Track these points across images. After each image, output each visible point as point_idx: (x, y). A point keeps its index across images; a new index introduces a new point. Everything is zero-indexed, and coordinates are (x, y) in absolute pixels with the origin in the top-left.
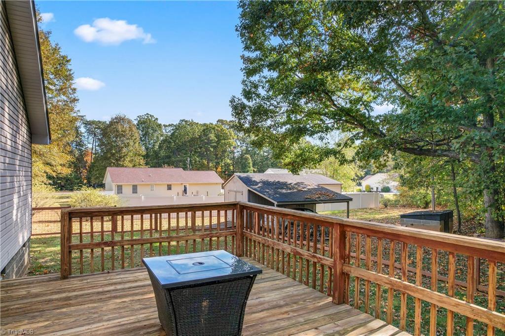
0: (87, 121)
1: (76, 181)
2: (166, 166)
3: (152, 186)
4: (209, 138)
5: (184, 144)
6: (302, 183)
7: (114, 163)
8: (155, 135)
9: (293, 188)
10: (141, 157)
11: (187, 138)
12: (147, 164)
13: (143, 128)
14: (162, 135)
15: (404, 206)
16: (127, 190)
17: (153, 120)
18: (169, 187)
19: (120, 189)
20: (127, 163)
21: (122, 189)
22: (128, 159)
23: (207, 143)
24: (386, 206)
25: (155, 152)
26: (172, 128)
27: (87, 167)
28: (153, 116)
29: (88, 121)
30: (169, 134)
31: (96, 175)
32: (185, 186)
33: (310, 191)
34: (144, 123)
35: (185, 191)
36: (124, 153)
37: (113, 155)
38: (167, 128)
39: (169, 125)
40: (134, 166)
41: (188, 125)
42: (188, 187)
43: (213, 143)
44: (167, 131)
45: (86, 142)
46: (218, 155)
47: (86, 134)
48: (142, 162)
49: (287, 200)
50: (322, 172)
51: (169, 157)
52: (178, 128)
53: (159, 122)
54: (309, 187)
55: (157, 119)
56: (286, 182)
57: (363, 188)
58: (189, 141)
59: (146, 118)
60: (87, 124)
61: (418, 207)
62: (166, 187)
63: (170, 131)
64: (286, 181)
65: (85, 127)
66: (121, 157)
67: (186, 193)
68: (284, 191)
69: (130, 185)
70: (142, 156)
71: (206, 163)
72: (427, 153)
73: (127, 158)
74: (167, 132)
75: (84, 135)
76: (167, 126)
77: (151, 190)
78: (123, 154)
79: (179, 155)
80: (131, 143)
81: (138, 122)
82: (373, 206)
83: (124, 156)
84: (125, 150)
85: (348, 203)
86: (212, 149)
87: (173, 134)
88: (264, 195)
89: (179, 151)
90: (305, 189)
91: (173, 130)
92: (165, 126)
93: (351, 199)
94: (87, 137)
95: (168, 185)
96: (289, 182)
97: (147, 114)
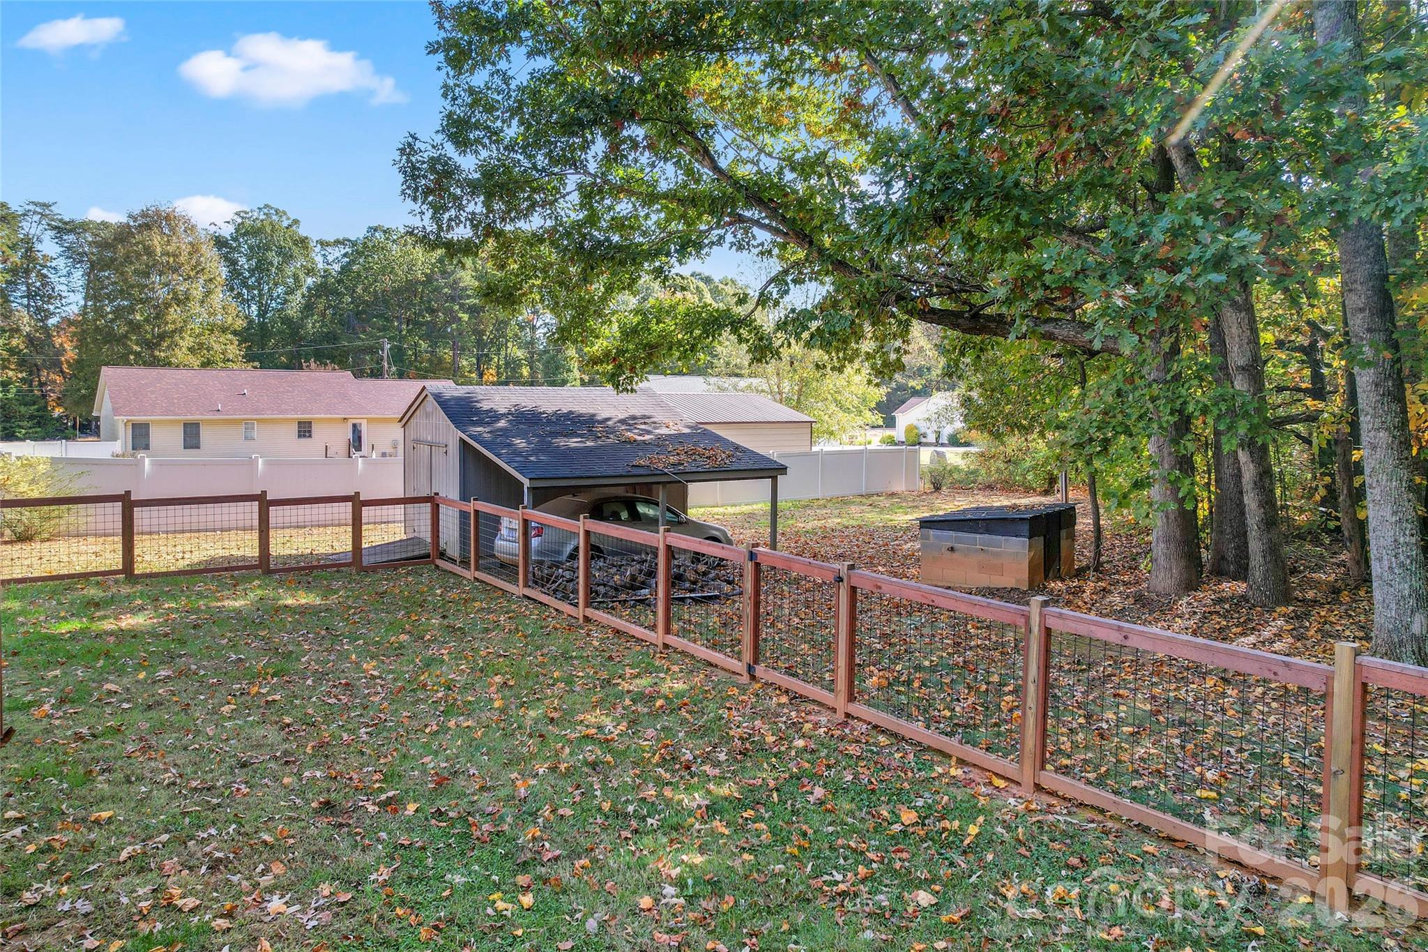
0: (61, 221)
1: (23, 409)
2: (313, 365)
3: (248, 424)
4: (455, 282)
5: (383, 300)
6: (644, 417)
7: (137, 354)
8: (290, 270)
9: (611, 431)
10: (230, 336)
11: (387, 282)
12: (249, 358)
13: (251, 248)
14: (310, 272)
15: (990, 487)
16: (166, 438)
17: (285, 224)
18: (305, 430)
19: (140, 436)
20: (181, 355)
21: (147, 435)
22: (187, 341)
23: (452, 299)
24: (937, 488)
25: (287, 321)
26: (343, 252)
27: (65, 366)
28: (285, 213)
29: (67, 220)
30: (337, 267)
31: (79, 390)
32: (354, 426)
33: (661, 442)
34: (255, 232)
35: (356, 442)
36: (174, 322)
37: (135, 327)
38: (329, 249)
39: (337, 242)
40: (206, 364)
41: (394, 241)
42: (364, 429)
43: (469, 297)
44: (330, 258)
45: (64, 288)
46: (482, 333)
47: (61, 263)
48: (233, 350)
49: (566, 472)
50: (766, 387)
51: (332, 338)
52: (361, 250)
53: (302, 231)
54: (664, 431)
55: (296, 222)
56: (594, 415)
57: (899, 433)
58: (396, 292)
59: (263, 217)
60: (62, 229)
61: (1028, 490)
62: (295, 428)
63: (337, 260)
64: (592, 411)
65: (59, 239)
66: (162, 337)
67: (359, 448)
68: (573, 442)
69: (179, 421)
70: (235, 333)
71: (448, 358)
72: (993, 326)
73: (182, 338)
74: (329, 261)
75: (53, 264)
76: (328, 244)
77: (246, 438)
78: (170, 327)
79: (364, 331)
80: (197, 292)
81: (237, 230)
82: (900, 487)
83: (174, 331)
84: (174, 313)
85: (774, 479)
86: (465, 317)
87: (345, 269)
88: (498, 455)
89: (363, 320)
90: (647, 437)
91: (345, 255)
92: (324, 244)
93: (783, 470)
94: (64, 272)
95: (299, 423)
96: (603, 415)
97: (266, 206)
